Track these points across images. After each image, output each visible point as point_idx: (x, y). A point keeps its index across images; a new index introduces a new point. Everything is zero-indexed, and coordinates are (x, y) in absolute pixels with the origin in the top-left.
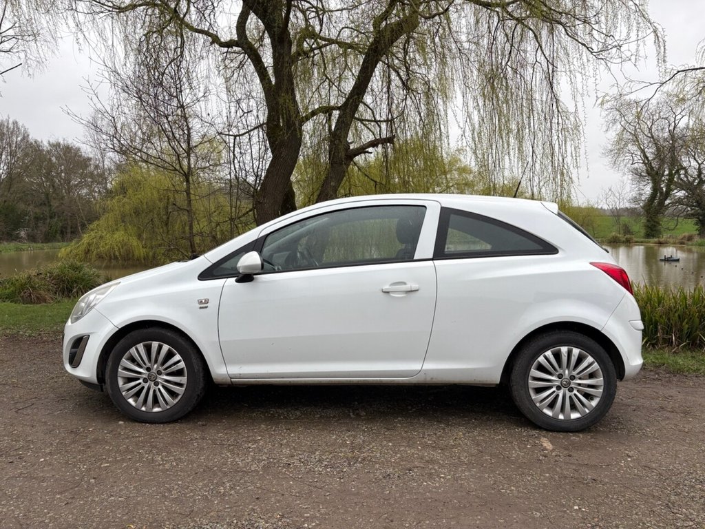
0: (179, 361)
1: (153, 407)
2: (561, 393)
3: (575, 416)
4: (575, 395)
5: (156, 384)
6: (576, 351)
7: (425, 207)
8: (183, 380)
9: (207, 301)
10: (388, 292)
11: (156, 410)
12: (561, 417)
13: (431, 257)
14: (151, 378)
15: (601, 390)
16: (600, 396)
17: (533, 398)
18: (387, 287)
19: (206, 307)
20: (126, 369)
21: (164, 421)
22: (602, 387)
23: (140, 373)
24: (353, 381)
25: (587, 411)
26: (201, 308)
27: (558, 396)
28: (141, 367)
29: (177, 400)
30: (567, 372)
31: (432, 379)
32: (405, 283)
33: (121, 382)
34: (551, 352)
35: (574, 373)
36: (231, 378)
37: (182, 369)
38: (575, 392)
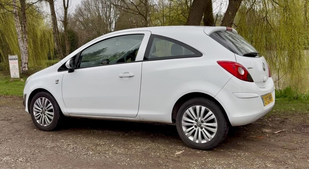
0: (51, 106)
1: (44, 125)
2: (197, 129)
3: (204, 142)
4: (203, 131)
5: (45, 115)
6: (203, 108)
7: (144, 34)
8: (53, 114)
9: (58, 81)
10: (122, 77)
11: (45, 125)
12: (197, 142)
13: (142, 60)
14: (43, 112)
15: (216, 130)
16: (216, 132)
17: (184, 131)
18: (121, 75)
19: (58, 83)
20: (36, 108)
21: (48, 130)
22: (217, 128)
23: (40, 110)
24: (112, 118)
25: (209, 140)
26: (56, 83)
27: (195, 131)
28: (40, 108)
29: (51, 122)
30: (200, 119)
31: (143, 119)
32: (128, 73)
33: (34, 113)
34: (192, 108)
35: (203, 119)
36: (69, 114)
37: (52, 109)
38: (204, 129)
